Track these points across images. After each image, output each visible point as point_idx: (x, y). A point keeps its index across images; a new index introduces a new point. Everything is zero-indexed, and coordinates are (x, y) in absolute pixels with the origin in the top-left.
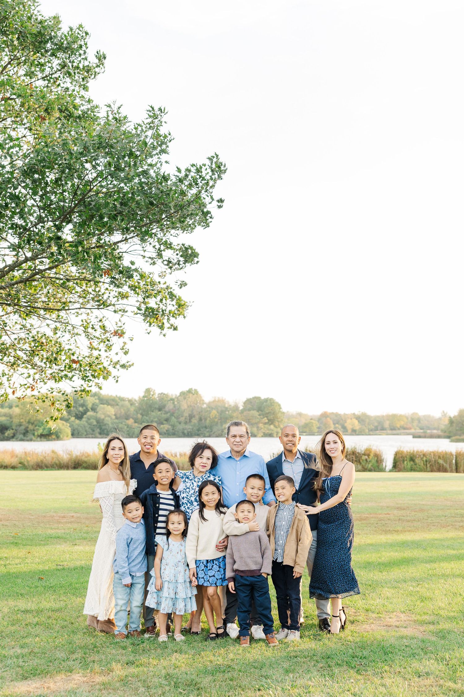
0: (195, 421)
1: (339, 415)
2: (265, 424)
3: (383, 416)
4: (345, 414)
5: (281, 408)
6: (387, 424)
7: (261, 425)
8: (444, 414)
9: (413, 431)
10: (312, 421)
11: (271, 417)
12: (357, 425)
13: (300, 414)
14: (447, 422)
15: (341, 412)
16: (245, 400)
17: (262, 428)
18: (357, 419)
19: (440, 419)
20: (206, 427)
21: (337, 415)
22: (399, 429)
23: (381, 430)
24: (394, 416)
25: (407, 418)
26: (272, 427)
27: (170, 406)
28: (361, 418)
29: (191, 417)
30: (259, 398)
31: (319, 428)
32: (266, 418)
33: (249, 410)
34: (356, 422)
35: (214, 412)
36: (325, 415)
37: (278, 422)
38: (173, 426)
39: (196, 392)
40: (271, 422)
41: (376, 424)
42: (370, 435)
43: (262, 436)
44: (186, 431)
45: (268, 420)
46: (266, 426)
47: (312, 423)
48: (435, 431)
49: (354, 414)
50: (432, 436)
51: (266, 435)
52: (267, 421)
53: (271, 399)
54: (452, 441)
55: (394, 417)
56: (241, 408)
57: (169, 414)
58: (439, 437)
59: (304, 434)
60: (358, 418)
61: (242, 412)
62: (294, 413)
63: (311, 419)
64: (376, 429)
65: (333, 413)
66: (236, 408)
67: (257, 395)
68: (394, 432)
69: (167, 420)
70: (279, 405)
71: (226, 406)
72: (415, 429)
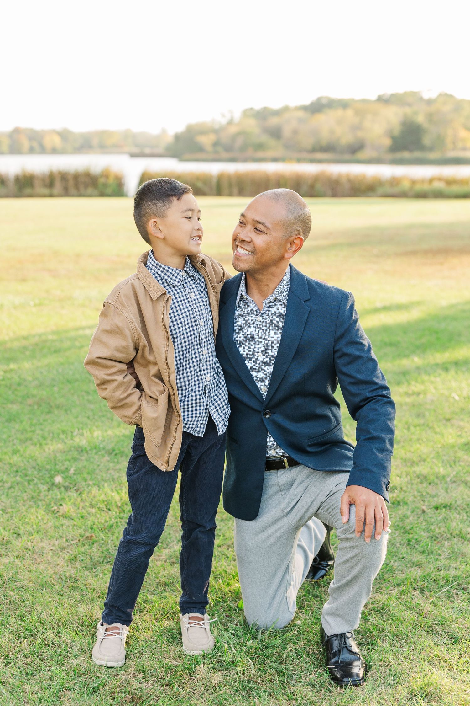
1: (35, 131)
3: (90, 133)
4: (42, 130)
6: (95, 142)
8: (164, 131)
9: (127, 149)
12: (57, 141)
14: (170, 139)
18: (58, 135)
21: (32, 131)
22: (109, 148)
23: (88, 148)
25: (120, 135)
28: (64, 135)
36: (17, 131)
41: (82, 142)
42: (74, 154)
48: (155, 150)
49: (55, 130)
50: (153, 155)
55: (103, 134)
58: (161, 156)
60: (60, 134)
64: (82, 147)
65: (27, 129)
72: (130, 147)
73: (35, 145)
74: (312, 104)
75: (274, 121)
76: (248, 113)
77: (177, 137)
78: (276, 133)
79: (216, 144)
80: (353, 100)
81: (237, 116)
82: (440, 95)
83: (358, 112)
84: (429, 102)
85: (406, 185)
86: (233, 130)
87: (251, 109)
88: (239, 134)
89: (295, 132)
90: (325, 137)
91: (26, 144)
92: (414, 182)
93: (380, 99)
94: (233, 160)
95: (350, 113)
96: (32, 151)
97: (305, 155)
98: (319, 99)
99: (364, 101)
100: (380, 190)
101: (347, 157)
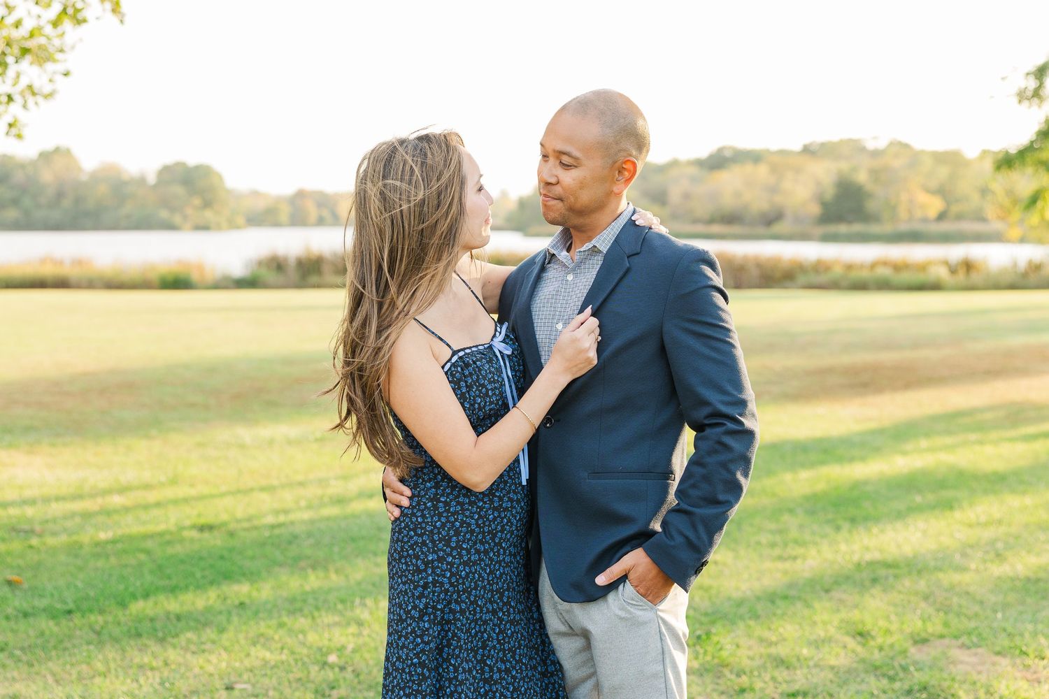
0: (67, 203)
1: (325, 194)
2: (197, 208)
5: (222, 182)
7: (189, 211)
8: (506, 194)
10: (278, 204)
11: (207, 196)
13: (255, 194)
14: (514, 204)
17: (190, 216)
20: (87, 214)
21: (322, 194)
26: (208, 213)
27: (19, 177)
29: (60, 195)
30: (183, 165)
31: (290, 216)
32: (197, 198)
33: (168, 185)
35: (103, 189)
36: (301, 195)
37: (220, 204)
38: (26, 212)
39: (68, 153)
40: (207, 204)
43: (191, 230)
45: (203, 202)
46: (199, 212)
47: (278, 207)
51: (198, 227)
52: (199, 203)
53: (206, 167)
56: (152, 182)
57: (17, 191)
61: (155, 186)
62: (246, 191)
63: (276, 202)
65: (314, 191)
66: (142, 181)
67: (181, 160)
69: (14, 202)
70: (220, 177)
71: (124, 177)
73: (326, 213)
74: (711, 157)
75: (657, 181)
77: (522, 204)
80: (768, 151)
82: (892, 144)
83: (775, 169)
84: (876, 154)
85: (838, 271)
89: (687, 196)
90: (728, 202)
91: (313, 212)
92: (849, 267)
93: (807, 150)
95: (762, 171)
96: (321, 222)
97: (700, 228)
98: (720, 150)
99: (782, 153)
100: (802, 279)
101: (761, 230)
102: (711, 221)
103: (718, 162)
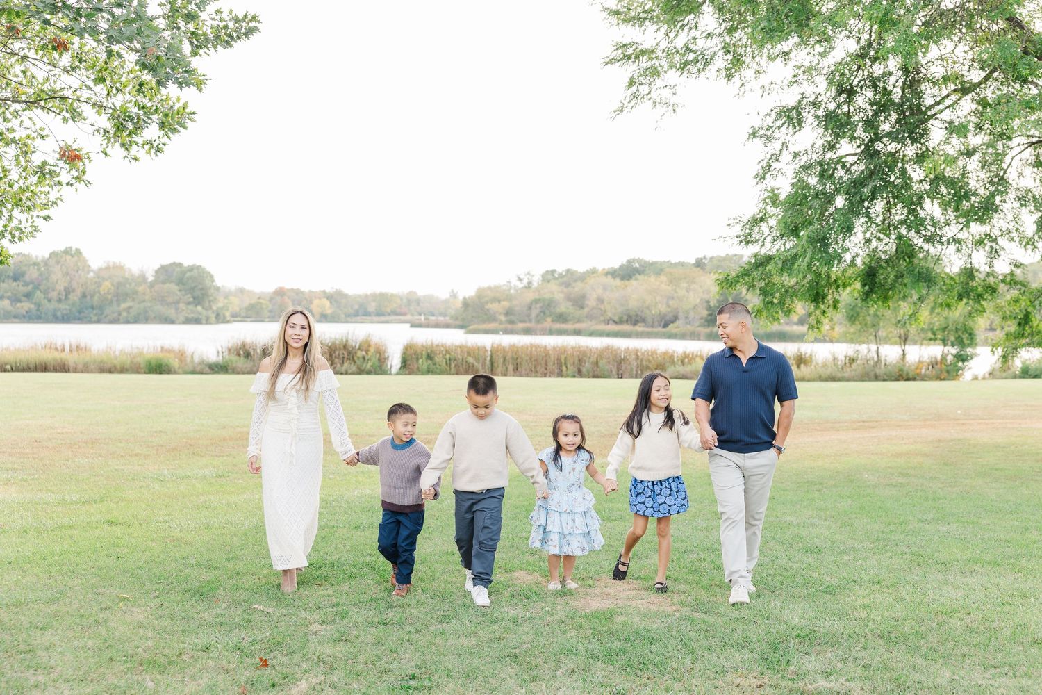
0: (74, 297)
1: (302, 292)
2: (189, 303)
3: (367, 296)
4: (310, 291)
5: (213, 281)
6: (372, 307)
7: (182, 305)
8: (454, 295)
9: (408, 317)
10: (261, 301)
11: (197, 293)
12: (328, 307)
13: (241, 291)
14: (459, 305)
15: (305, 288)
16: (157, 266)
17: (183, 310)
18: (328, 298)
19: (446, 301)
20: (93, 308)
21: (298, 292)
22: (389, 314)
23: (363, 315)
24: (382, 295)
25: (401, 299)
26: (199, 308)
27: (32, 274)
28: (335, 298)
29: (68, 291)
30: (180, 265)
31: (270, 311)
32: (189, 295)
33: (164, 283)
34: (327, 303)
35: (106, 286)
36: (280, 292)
37: (210, 302)
38: (38, 305)
39: (78, 252)
40: (198, 301)
41: (356, 307)
42: (347, 322)
43: (184, 323)
44: (59, 314)
45: (194, 298)
46: (191, 307)
47: (261, 303)
48: (441, 318)
49: (324, 292)
50: (437, 326)
51: (188, 321)
52: (191, 299)
53: (199, 267)
54: (467, 333)
55: (383, 298)
56: (151, 279)
57: (31, 286)
58: (447, 326)
59: (249, 320)
60: (330, 297)
61: (152, 285)
62: (233, 288)
63: (259, 298)
64: (356, 314)
65: (292, 289)
66: (143, 278)
67: (178, 261)
68: (383, 318)
69: (28, 296)
70: (212, 276)
71: (127, 275)
72: (412, 315)
74: (621, 267)
75: (578, 287)
76: (549, 276)
77: (466, 304)
78: (579, 302)
79: (507, 313)
80: (669, 263)
81: (536, 281)
83: (674, 281)
86: (530, 296)
87: (553, 272)
88: (537, 301)
89: (600, 301)
90: (633, 304)
93: (699, 264)
94: (527, 332)
95: (663, 279)
97: (612, 327)
98: (629, 262)
99: (682, 264)
101: (659, 330)
102: (620, 322)
103: (628, 272)
